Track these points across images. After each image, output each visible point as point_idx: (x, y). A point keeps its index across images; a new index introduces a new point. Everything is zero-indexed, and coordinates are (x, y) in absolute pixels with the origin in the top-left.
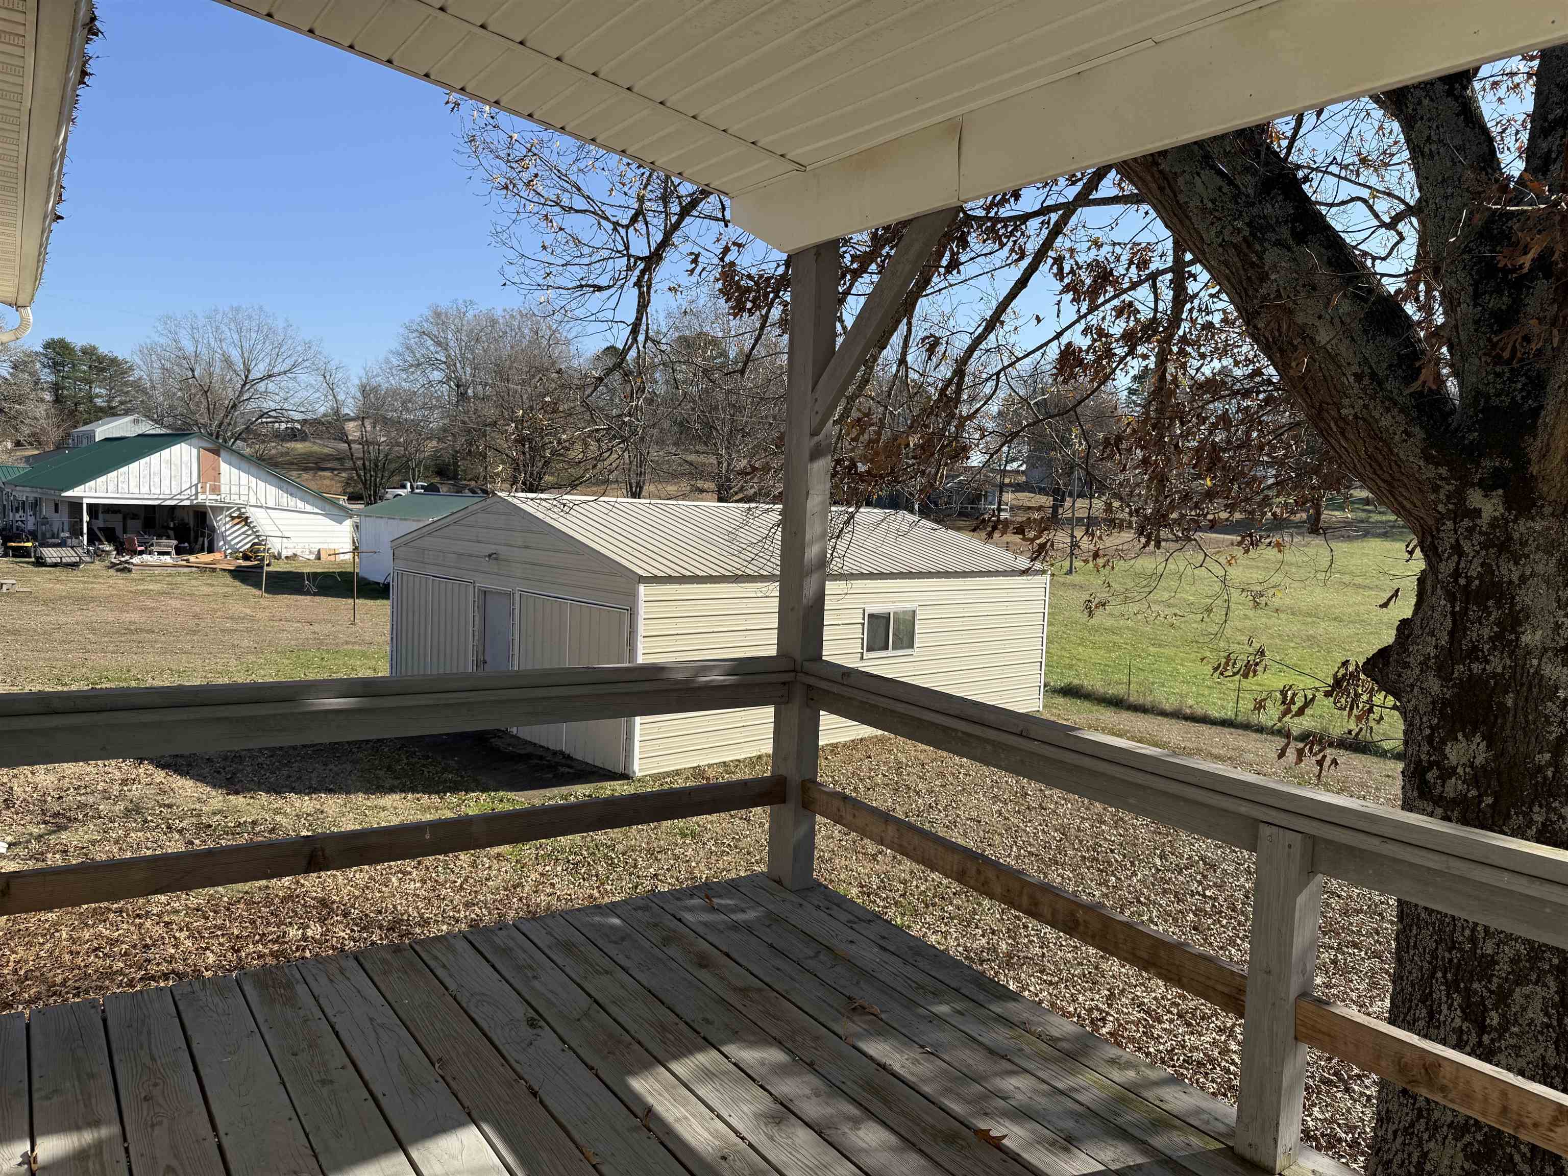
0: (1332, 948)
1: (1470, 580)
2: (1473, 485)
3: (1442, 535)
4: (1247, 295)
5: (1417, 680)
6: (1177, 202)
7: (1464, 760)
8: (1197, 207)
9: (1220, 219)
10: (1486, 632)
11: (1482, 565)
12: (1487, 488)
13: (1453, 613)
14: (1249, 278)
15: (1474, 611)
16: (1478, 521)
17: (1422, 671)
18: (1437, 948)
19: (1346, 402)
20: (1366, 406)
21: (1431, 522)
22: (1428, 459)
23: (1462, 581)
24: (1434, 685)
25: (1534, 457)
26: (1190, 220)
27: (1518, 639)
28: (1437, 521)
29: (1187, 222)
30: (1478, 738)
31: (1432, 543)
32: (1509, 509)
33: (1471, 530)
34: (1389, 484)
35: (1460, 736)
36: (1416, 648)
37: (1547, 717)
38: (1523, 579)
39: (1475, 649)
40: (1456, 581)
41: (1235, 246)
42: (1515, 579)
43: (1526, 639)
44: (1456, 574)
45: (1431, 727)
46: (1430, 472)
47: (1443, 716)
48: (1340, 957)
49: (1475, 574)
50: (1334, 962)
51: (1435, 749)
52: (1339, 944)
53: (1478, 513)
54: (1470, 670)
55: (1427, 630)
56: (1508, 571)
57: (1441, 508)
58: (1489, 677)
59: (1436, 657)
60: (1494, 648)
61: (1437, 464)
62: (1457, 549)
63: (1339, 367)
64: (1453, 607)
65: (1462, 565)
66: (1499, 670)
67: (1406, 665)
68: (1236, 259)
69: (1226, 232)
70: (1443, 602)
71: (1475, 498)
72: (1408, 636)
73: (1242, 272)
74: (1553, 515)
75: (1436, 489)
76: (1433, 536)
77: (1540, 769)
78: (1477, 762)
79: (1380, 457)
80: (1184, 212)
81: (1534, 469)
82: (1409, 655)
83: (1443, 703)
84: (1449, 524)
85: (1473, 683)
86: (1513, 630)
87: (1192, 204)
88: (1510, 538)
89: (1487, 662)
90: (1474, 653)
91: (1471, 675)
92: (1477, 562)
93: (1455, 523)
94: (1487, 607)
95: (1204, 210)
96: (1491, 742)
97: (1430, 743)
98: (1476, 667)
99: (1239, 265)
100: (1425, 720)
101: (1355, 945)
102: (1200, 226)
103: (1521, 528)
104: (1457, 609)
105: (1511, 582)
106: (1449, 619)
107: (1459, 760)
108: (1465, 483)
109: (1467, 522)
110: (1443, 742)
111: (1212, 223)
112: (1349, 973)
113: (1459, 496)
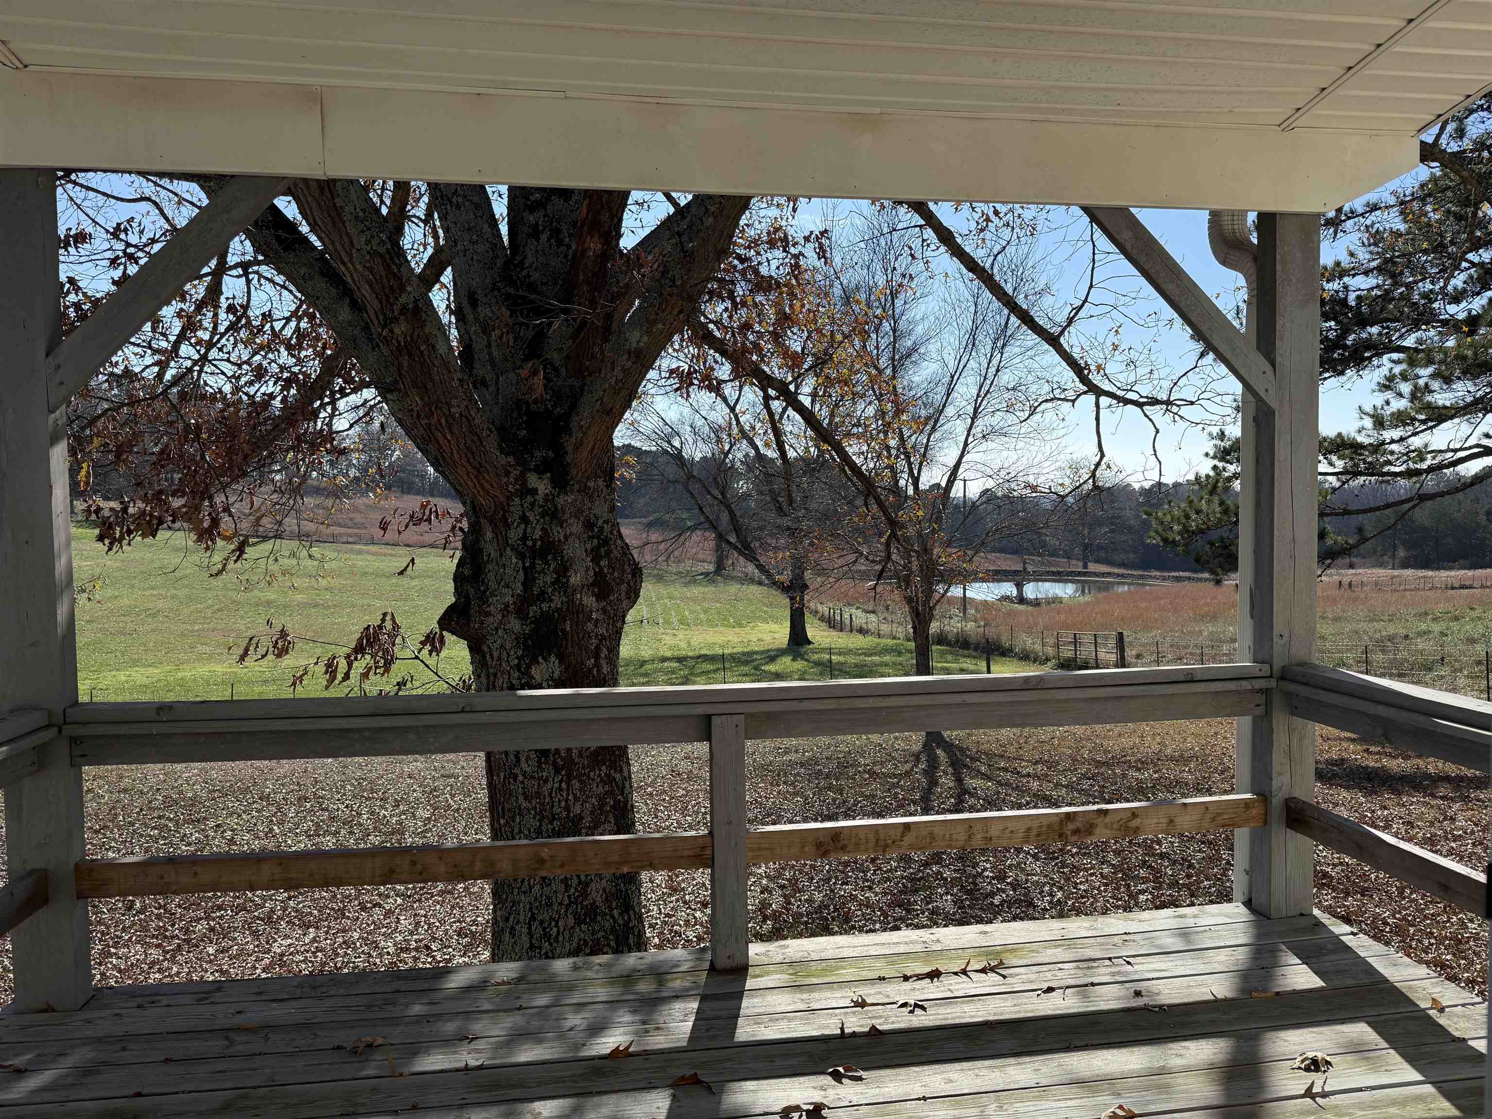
0: (201, 919)
1: (535, 541)
2: (530, 470)
3: (512, 509)
4: (388, 301)
5: (501, 623)
6: (334, 204)
7: (546, 676)
8: (351, 213)
9: (369, 229)
10: (549, 579)
11: (542, 529)
12: (540, 472)
13: (524, 568)
14: (391, 287)
15: (539, 564)
16: (537, 497)
17: (503, 616)
18: (541, 825)
19: (454, 402)
20: (467, 406)
21: (502, 499)
22: (502, 451)
23: (530, 543)
24: (515, 624)
25: (570, 449)
26: (344, 223)
27: (568, 581)
28: (508, 498)
29: (340, 225)
30: (553, 658)
31: (503, 515)
32: (554, 488)
33: (533, 504)
34: (478, 470)
35: (540, 659)
36: (495, 599)
37: (589, 633)
38: (566, 538)
39: (543, 592)
40: (524, 544)
41: (382, 256)
42: (562, 538)
43: (572, 580)
44: (524, 538)
45: (518, 658)
46: (503, 460)
47: (526, 648)
48: (212, 923)
49: (538, 537)
50: (212, 929)
51: (523, 673)
52: (205, 912)
53: (534, 491)
54: (541, 608)
55: (503, 583)
56: (558, 533)
57: (511, 488)
58: (554, 612)
59: (514, 603)
60: (555, 589)
61: (507, 454)
62: (524, 519)
63: (450, 372)
64: (524, 563)
65: (529, 530)
66: (559, 606)
67: (488, 614)
68: (381, 268)
69: (375, 242)
70: (514, 560)
71: (533, 480)
72: (484, 592)
73: (385, 280)
74: (578, 491)
75: (507, 474)
76: (504, 510)
77: (590, 670)
78: (556, 676)
79: (474, 448)
80: (339, 215)
81: (569, 459)
82: (489, 606)
83: (524, 638)
84: (517, 500)
85: (545, 618)
86: (565, 576)
87: (347, 209)
88: (556, 507)
89: (551, 601)
90: (542, 596)
91: (542, 612)
92: (538, 527)
93: (521, 499)
94: (547, 561)
95: (357, 218)
96: (561, 658)
97: (519, 670)
98: (545, 605)
99: (383, 274)
100: (512, 653)
101: (220, 908)
102: (352, 231)
103: (561, 501)
104: (527, 564)
105: (560, 541)
106: (521, 573)
107: (542, 677)
108: (526, 469)
109: (529, 499)
110: (529, 667)
111: (363, 231)
112: (229, 932)
113: (522, 478)
